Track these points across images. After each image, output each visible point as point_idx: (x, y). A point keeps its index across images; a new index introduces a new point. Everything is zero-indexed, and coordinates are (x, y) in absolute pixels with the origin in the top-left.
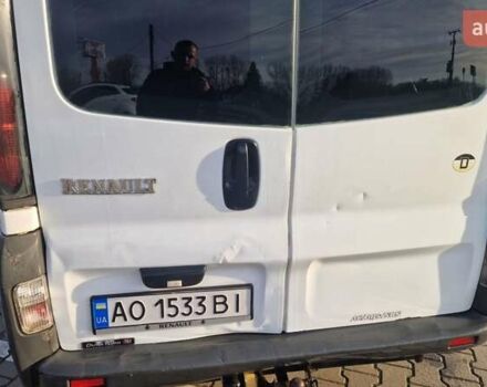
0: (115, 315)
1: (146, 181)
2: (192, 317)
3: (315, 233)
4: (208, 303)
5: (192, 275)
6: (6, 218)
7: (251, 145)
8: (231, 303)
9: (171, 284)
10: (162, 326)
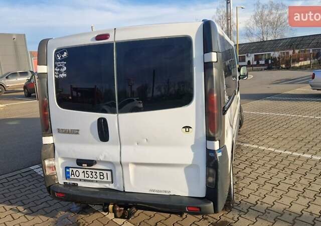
0: (72, 174)
1: (77, 130)
2: (93, 179)
3: (130, 153)
4: (98, 174)
5: (90, 163)
6: (43, 140)
7: (105, 120)
8: (105, 175)
9: (83, 165)
10: (85, 180)
